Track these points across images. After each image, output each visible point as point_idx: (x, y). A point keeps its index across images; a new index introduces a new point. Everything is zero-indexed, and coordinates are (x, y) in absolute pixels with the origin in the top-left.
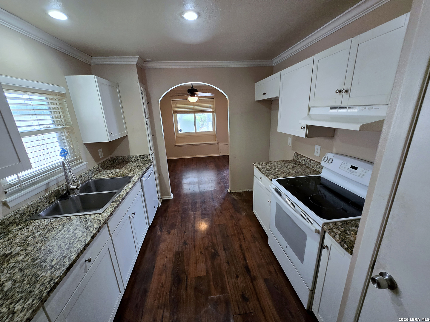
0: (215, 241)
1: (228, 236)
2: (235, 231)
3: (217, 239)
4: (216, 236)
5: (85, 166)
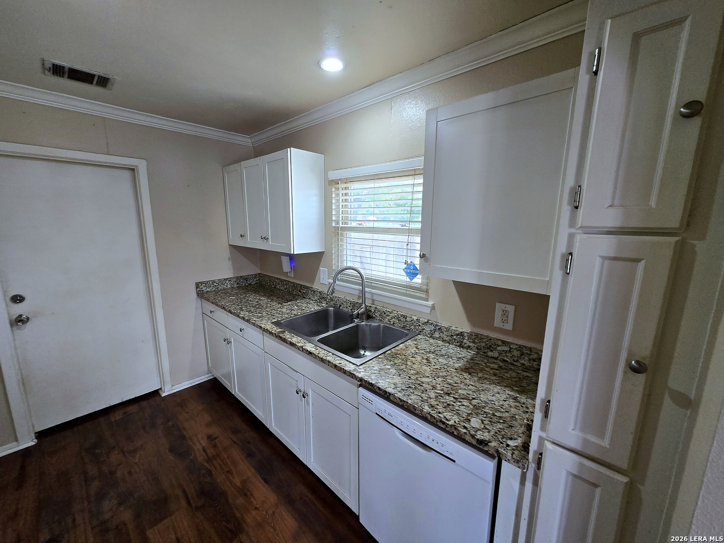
5: (428, 310)
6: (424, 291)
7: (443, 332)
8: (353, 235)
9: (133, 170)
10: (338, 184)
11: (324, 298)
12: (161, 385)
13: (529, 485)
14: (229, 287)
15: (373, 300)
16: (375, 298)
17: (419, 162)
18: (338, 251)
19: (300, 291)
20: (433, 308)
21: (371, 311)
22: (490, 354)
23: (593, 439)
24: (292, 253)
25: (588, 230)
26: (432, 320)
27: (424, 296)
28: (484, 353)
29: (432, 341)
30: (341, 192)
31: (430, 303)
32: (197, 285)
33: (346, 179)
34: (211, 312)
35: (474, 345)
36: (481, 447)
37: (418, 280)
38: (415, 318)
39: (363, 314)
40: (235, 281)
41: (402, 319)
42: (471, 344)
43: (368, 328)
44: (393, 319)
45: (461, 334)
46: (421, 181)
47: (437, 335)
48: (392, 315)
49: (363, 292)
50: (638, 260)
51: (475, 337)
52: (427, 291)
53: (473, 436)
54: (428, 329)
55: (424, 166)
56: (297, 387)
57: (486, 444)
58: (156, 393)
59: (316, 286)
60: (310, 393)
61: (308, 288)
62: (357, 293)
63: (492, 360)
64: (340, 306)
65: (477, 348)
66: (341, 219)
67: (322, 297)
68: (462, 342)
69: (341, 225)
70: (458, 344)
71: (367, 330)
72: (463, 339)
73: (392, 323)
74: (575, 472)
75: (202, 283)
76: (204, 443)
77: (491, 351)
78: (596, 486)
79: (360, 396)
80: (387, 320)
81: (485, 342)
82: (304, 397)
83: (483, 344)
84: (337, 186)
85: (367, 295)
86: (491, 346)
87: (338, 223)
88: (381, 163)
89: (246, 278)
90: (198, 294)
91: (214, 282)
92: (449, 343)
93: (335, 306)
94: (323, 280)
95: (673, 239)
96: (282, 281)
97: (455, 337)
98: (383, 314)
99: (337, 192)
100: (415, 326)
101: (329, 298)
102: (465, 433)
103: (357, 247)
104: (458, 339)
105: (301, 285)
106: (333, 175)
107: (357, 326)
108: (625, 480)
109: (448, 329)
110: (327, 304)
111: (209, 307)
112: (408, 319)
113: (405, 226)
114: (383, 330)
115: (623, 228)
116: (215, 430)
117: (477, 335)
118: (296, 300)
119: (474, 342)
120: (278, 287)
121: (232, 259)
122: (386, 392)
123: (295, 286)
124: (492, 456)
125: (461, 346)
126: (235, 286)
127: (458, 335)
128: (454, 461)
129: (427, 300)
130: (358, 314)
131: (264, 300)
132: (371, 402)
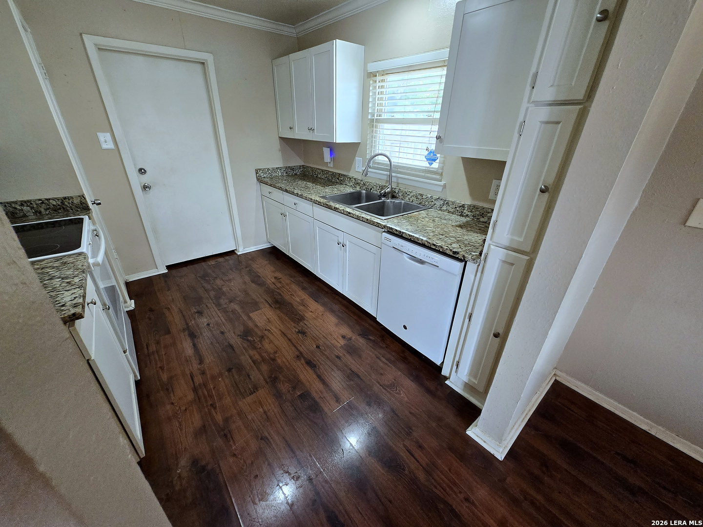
0: (252, 352)
1: (229, 370)
2: (214, 388)
3: (251, 357)
4: (254, 362)
5: (440, 189)
6: (440, 173)
7: (449, 206)
8: (386, 126)
9: (203, 63)
10: (376, 76)
11: (358, 183)
12: (236, 247)
13: (479, 274)
14: (280, 174)
15: (398, 183)
16: (400, 181)
17: (445, 54)
18: (372, 142)
19: (338, 179)
20: (444, 186)
21: (395, 192)
22: (482, 219)
23: (516, 238)
24: (335, 142)
25: (537, 104)
26: (443, 197)
27: (438, 177)
28: (478, 219)
29: (440, 212)
30: (378, 84)
31: (442, 183)
32: (257, 171)
33: (383, 71)
34: (270, 193)
35: (471, 213)
36: (455, 256)
37: (435, 165)
38: (429, 196)
39: (389, 193)
40: (285, 171)
41: (419, 197)
42: (469, 213)
43: (392, 204)
44: (412, 198)
45: (463, 206)
46: (445, 72)
47: (444, 208)
48: (412, 194)
49: (390, 176)
50: (558, 123)
51: (473, 208)
52: (441, 174)
53: (451, 250)
54: (438, 203)
55: (449, 58)
56: (338, 240)
57: (458, 253)
58: (232, 252)
59: (351, 174)
60: (348, 244)
61: (345, 176)
62: (385, 178)
63: (482, 223)
64: (371, 189)
65: (473, 216)
66: (376, 111)
67: (357, 183)
68: (463, 212)
69: (376, 117)
70: (460, 214)
71: (391, 205)
72: (464, 209)
73: (411, 201)
74: (503, 260)
75: (260, 169)
76: (273, 280)
77: (483, 217)
78: (512, 264)
79: (383, 238)
80: (407, 198)
81: (479, 211)
82: (343, 246)
83: (478, 213)
84: (374, 78)
85: (394, 179)
86: (483, 214)
87: (373, 116)
88: (417, 54)
89: (292, 169)
90: (258, 180)
91: (268, 169)
92: (453, 213)
93: (367, 189)
94: (357, 169)
95: (579, 107)
96: (323, 171)
97: (458, 209)
98: (405, 194)
99: (375, 85)
100: (429, 202)
101: (362, 183)
102: (447, 249)
103: (388, 143)
104: (460, 210)
105: (339, 174)
106: (372, 67)
107: (384, 202)
108: (528, 258)
109: (453, 203)
110: (360, 188)
111: (267, 189)
112: (424, 197)
113: (431, 116)
114: (404, 207)
115: (554, 101)
116: (278, 275)
117: (474, 206)
118: (336, 185)
119: (471, 212)
120: (319, 176)
121: (282, 150)
122: (400, 232)
123: (334, 174)
124: (460, 260)
125: (461, 215)
126: (285, 174)
127: (460, 206)
128: (438, 267)
129: (441, 181)
130: (385, 193)
131: (310, 184)
132: (390, 240)
